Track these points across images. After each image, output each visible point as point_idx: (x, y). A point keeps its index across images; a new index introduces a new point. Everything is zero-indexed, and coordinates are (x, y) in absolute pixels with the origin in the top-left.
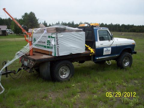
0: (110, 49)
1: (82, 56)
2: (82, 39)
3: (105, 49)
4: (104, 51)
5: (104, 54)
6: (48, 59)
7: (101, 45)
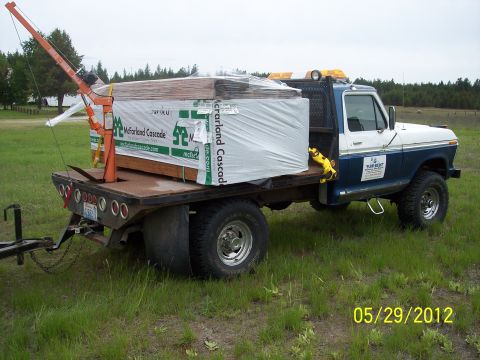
0: (382, 159)
1: (297, 184)
2: (298, 124)
3: (367, 161)
4: (365, 167)
5: (364, 178)
6: (185, 196)
7: (354, 147)
